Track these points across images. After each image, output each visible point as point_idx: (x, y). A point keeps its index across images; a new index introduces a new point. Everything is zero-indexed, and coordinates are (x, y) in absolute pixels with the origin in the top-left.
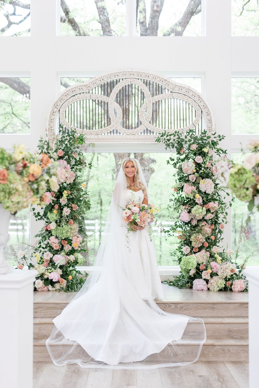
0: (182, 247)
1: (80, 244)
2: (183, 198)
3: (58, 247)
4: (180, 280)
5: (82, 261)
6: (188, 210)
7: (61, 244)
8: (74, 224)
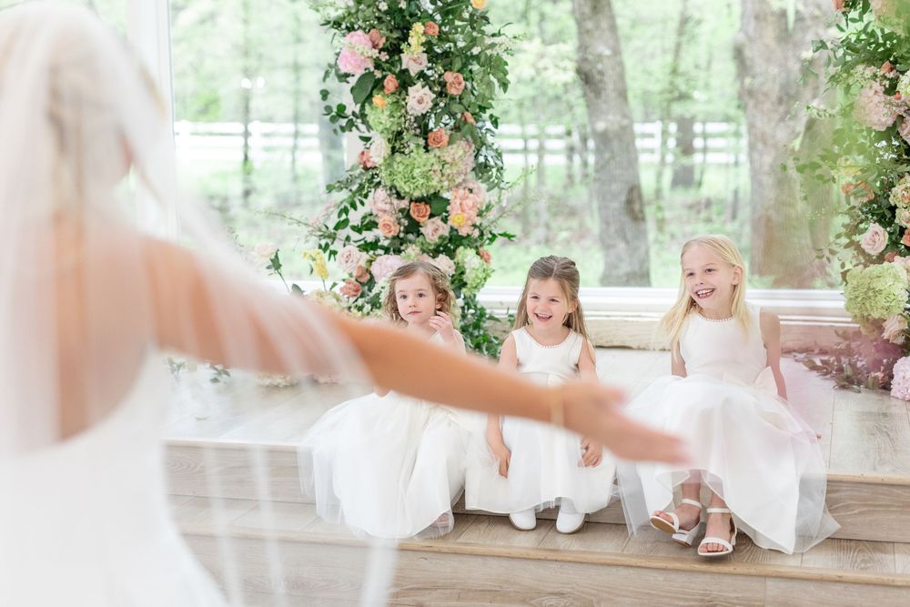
0: (862, 226)
1: (480, 214)
2: (873, 34)
3: (393, 228)
4: (848, 352)
5: (477, 276)
6: (887, 83)
7: (408, 216)
8: (455, 146)
